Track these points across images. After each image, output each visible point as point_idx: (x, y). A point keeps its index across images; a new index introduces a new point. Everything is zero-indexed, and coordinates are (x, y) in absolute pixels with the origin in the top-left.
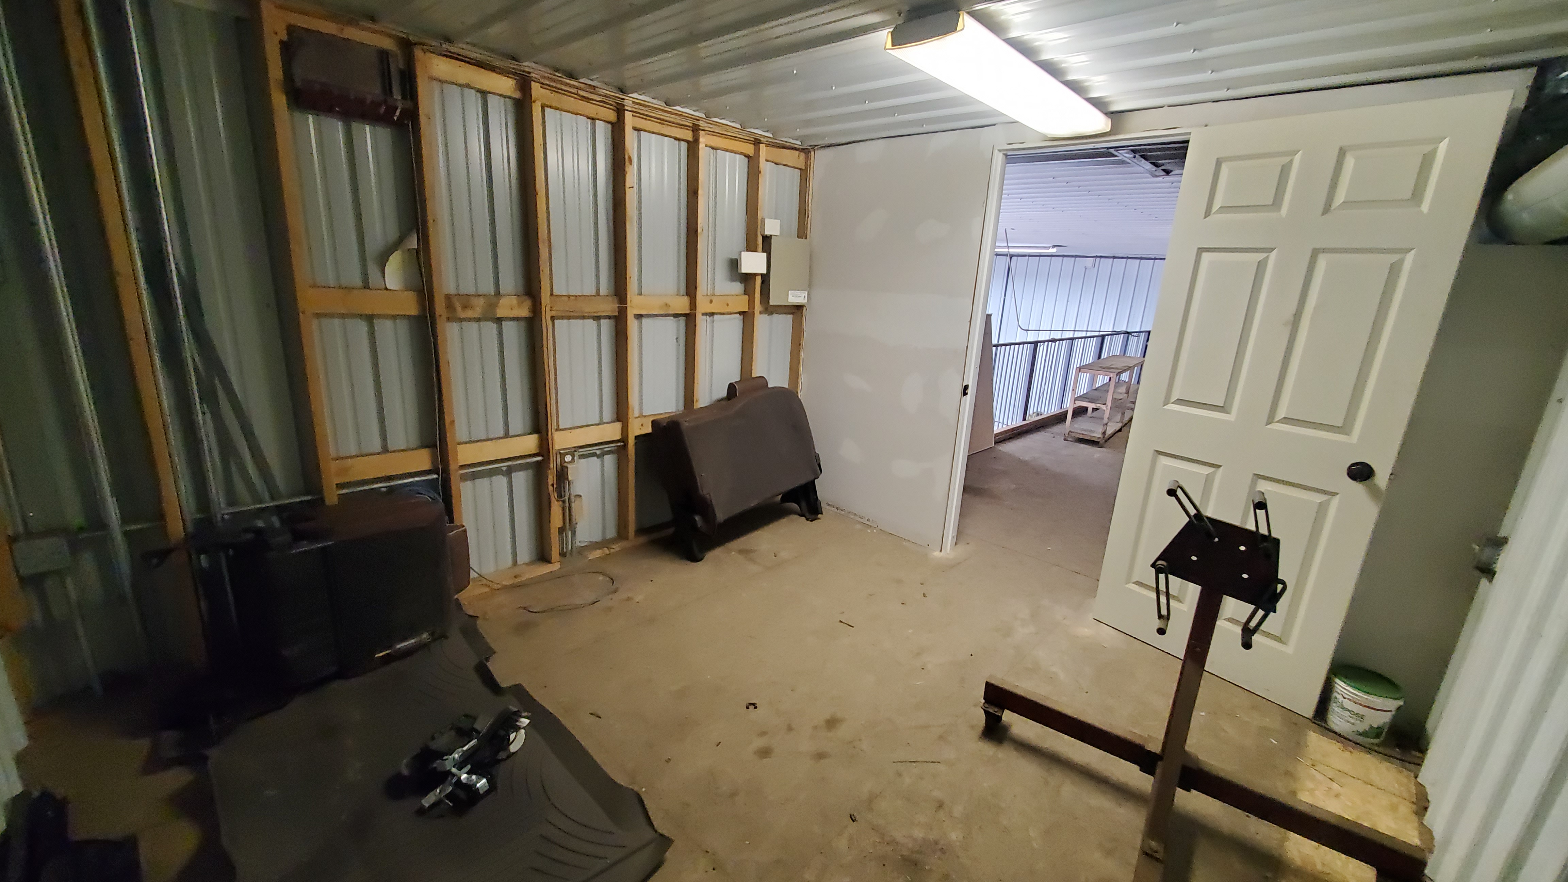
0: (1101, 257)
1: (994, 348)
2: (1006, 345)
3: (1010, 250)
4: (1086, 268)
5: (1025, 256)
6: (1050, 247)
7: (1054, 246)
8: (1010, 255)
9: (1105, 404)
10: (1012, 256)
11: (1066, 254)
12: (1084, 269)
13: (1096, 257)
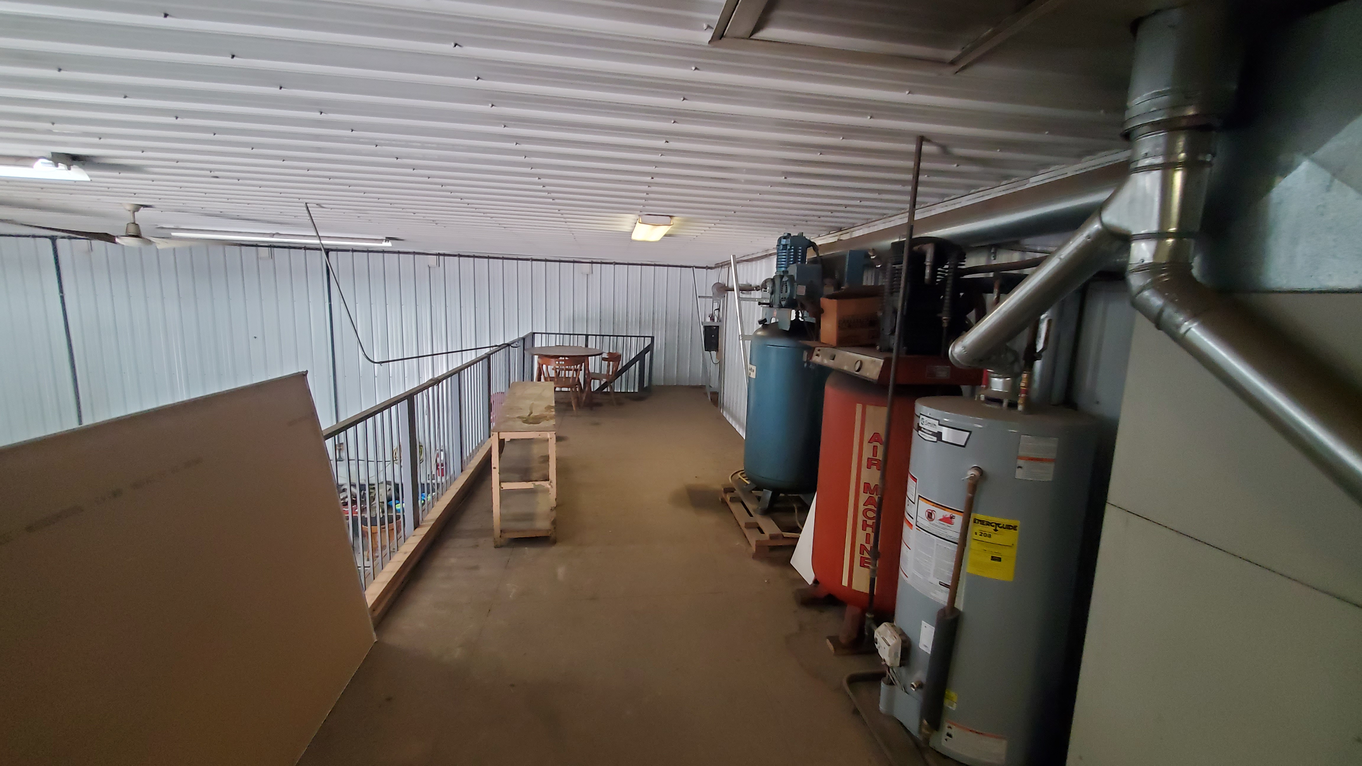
0: (444, 255)
1: (329, 443)
2: (354, 423)
3: (323, 242)
4: (430, 267)
5: (348, 251)
6: (382, 240)
7: (388, 239)
8: (325, 249)
9: (547, 480)
10: (327, 251)
11: (401, 250)
12: (428, 268)
13: (439, 255)
